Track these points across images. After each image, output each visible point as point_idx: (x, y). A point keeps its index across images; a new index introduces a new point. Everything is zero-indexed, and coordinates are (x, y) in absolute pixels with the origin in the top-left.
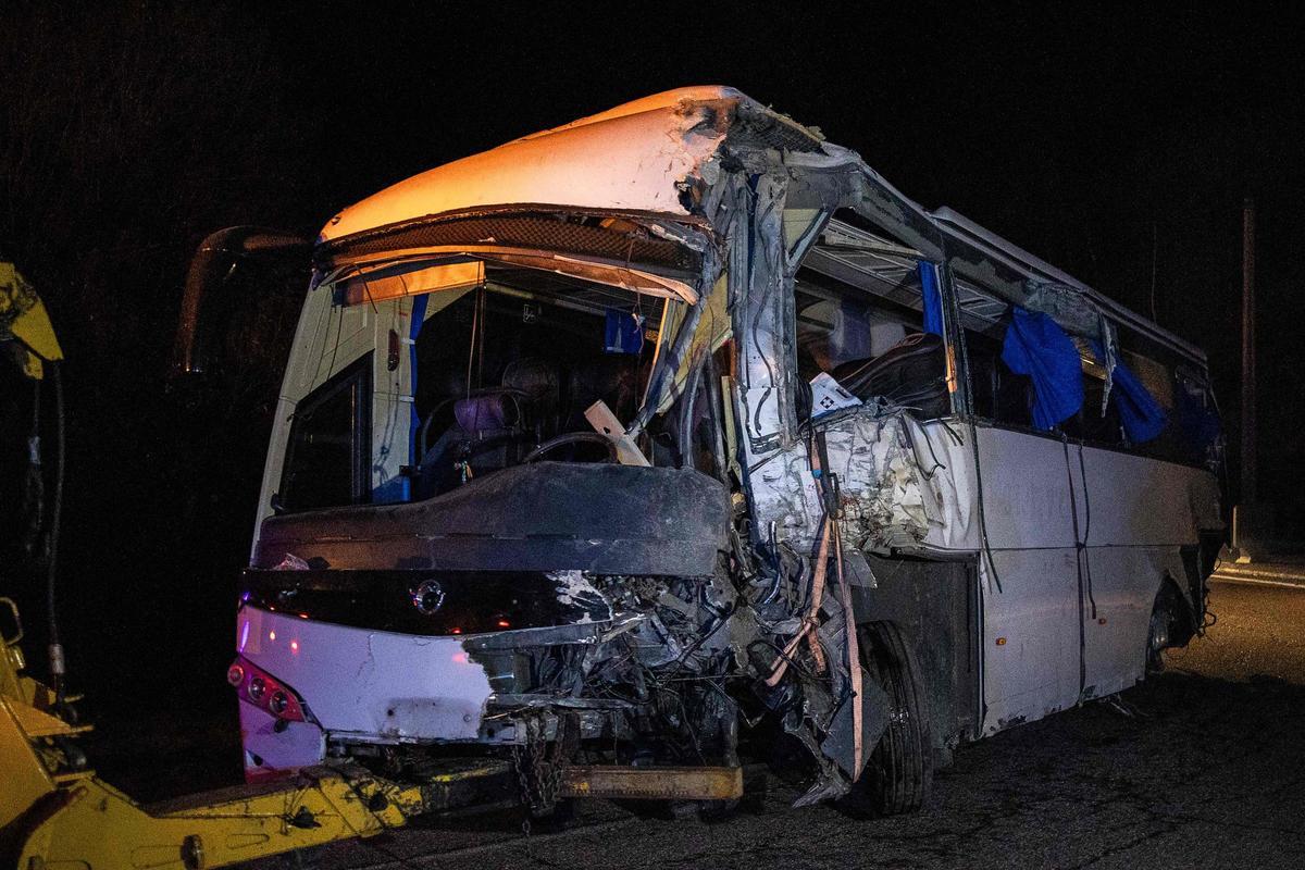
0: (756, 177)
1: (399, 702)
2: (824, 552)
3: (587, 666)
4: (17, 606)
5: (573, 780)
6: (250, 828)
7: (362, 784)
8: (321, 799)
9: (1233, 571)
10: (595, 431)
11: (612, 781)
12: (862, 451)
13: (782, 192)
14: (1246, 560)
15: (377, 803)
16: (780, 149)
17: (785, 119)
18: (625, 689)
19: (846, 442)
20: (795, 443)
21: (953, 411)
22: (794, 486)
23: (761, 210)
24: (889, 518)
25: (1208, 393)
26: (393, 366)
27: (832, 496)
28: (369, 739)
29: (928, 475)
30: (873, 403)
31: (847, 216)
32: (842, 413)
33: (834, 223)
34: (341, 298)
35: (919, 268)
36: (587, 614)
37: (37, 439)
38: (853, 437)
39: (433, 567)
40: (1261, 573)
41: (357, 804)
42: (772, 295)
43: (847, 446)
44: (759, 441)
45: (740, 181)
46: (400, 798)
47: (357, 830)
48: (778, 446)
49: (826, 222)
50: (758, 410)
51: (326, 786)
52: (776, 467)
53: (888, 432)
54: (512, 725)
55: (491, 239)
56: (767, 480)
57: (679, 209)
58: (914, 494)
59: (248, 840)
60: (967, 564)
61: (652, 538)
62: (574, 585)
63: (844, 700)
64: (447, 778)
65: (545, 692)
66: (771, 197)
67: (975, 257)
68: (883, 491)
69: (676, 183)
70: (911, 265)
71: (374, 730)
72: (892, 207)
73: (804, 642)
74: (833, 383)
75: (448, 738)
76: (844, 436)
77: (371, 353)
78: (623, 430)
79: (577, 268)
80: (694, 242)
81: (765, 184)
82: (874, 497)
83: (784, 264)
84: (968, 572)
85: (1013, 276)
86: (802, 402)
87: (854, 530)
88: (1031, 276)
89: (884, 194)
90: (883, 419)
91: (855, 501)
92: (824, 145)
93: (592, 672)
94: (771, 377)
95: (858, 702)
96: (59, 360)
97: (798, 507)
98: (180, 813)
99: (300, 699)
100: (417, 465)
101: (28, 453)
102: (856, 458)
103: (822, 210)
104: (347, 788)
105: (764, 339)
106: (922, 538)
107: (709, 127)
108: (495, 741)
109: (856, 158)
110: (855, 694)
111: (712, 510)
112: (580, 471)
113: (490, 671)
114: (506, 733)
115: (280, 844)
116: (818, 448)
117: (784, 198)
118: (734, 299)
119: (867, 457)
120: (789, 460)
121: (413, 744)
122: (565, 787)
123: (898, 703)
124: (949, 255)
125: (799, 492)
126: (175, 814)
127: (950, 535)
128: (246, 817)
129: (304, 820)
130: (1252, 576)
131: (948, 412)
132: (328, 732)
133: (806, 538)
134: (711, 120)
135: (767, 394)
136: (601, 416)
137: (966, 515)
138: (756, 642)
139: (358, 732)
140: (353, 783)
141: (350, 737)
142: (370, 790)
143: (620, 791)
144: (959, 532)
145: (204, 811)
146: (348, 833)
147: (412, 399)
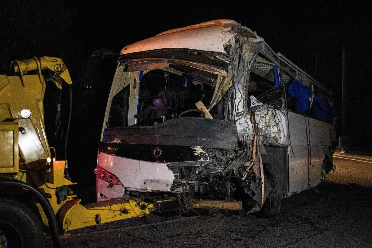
0: (242, 45)
1: (148, 180)
2: (255, 144)
3: (197, 172)
4: (55, 150)
5: (194, 203)
6: (111, 213)
7: (139, 202)
8: (129, 206)
9: (339, 155)
10: (198, 109)
11: (205, 204)
12: (263, 117)
13: (249, 48)
14: (344, 152)
15: (144, 207)
16: (247, 37)
17: (249, 29)
18: (206, 179)
19: (259, 114)
20: (247, 114)
21: (282, 107)
22: (247, 126)
23: (243, 53)
24: (270, 135)
25: (332, 104)
26: (134, 88)
27: (256, 130)
28: (138, 190)
29: (277, 124)
30: (266, 105)
31: (261, 55)
32: (259, 107)
33: (258, 57)
34: (126, 70)
35: (273, 68)
36: (202, 158)
37: (60, 105)
38: (261, 113)
39: (158, 144)
40: (348, 156)
41: (138, 208)
42: (244, 75)
43: (259, 116)
44: (238, 113)
45: (238, 46)
46: (148, 206)
47: (138, 215)
48: (243, 115)
49: (256, 56)
50: (238, 105)
51: (130, 202)
52: (242, 120)
53: (270, 112)
54: (179, 188)
55: (173, 57)
56: (240, 124)
57: (224, 52)
58: (275, 128)
59: (110, 216)
60: (285, 148)
61: (219, 139)
62: (199, 150)
63: (259, 185)
64: (160, 202)
65: (186, 179)
66: (246, 49)
67: (286, 66)
68: (268, 128)
69: (224, 45)
70: (272, 68)
71: (140, 188)
72: (270, 52)
73: (251, 168)
74: (255, 98)
75: (161, 190)
76: (259, 113)
77: (130, 84)
78: (206, 109)
79: (195, 66)
80: (227, 61)
81: (245, 46)
82: (266, 129)
83: (248, 67)
84: (285, 151)
85: (293, 71)
86: (249, 103)
87: (261, 138)
88: (296, 71)
89: (268, 49)
90: (269, 109)
91: (261, 130)
92: (256, 36)
93: (198, 174)
94: (242, 96)
95: (263, 185)
96: (71, 84)
97: (248, 132)
98: (93, 208)
99: (117, 178)
100: (139, 115)
101: (57, 109)
102: (262, 119)
103: (256, 53)
104: (136, 203)
105: (240, 86)
106: (278, 141)
107: (232, 31)
108: (173, 192)
109: (263, 40)
110: (263, 183)
111: (234, 132)
112: (199, 120)
113: (174, 172)
114: (177, 190)
115: (119, 218)
116: (253, 116)
117: (249, 50)
118: (234, 75)
119: (264, 119)
120: (246, 118)
121: (150, 192)
122: (191, 205)
123: (273, 186)
124: (281, 65)
125: (248, 127)
126: (92, 208)
127: (282, 141)
128: (110, 210)
129: (125, 211)
130: (345, 157)
131: (281, 108)
132: (126, 188)
133: (250, 140)
134: (233, 29)
135: (240, 101)
136: (200, 105)
137: (286, 136)
138: (240, 168)
139: (135, 188)
140: (137, 202)
141: (132, 189)
142: (142, 204)
143: (208, 207)
144: (285, 140)
145: (100, 208)
146: (135, 216)
147: (138, 97)
